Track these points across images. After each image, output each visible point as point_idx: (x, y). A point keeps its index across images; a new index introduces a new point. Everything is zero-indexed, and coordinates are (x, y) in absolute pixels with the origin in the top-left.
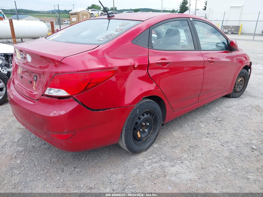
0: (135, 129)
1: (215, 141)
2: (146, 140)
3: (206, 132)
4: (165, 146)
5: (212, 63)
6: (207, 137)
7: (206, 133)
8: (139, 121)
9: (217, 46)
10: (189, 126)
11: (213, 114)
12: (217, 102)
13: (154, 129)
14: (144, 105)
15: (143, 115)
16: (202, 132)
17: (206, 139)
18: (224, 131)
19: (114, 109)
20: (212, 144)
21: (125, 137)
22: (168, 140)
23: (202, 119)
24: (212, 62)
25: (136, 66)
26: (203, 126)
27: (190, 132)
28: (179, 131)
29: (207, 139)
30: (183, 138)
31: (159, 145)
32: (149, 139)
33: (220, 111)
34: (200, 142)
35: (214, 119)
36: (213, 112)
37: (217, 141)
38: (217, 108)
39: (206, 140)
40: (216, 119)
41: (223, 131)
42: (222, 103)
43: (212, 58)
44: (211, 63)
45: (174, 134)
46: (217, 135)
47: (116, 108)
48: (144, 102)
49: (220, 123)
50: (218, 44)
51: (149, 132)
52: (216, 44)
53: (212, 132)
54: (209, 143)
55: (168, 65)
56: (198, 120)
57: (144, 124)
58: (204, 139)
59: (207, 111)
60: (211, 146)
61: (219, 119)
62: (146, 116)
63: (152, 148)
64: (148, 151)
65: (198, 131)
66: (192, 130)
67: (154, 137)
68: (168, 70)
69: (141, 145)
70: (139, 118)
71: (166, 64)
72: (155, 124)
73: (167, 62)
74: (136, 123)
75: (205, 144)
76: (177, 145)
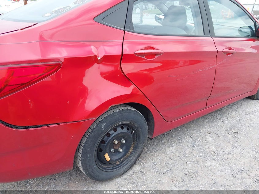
0: (100, 150)
1: (223, 168)
2: (121, 163)
3: (213, 151)
4: (150, 171)
5: (229, 56)
6: (214, 160)
7: (212, 153)
8: (108, 139)
9: (240, 31)
10: (191, 139)
11: (227, 122)
12: (235, 105)
13: (135, 148)
14: (115, 116)
15: (115, 130)
16: (208, 150)
17: (210, 163)
18: (240, 151)
19: (56, 125)
20: (218, 173)
21: (82, 163)
22: (157, 159)
23: (211, 129)
24: (230, 53)
25: (99, 58)
26: (210, 139)
27: (190, 150)
28: (176, 147)
29: (213, 163)
30: (178, 158)
31: (142, 168)
32: (127, 161)
33: (238, 119)
34: (202, 167)
35: (227, 130)
36: (228, 120)
37: (227, 167)
38: (233, 114)
39: (211, 165)
40: (230, 131)
41: (237, 151)
42: (242, 107)
43: (230, 49)
44: (228, 54)
45: (167, 150)
46: (229, 156)
47: (61, 124)
48: (115, 111)
49: (235, 137)
50: (241, 29)
51: (126, 152)
52: (238, 29)
53: (222, 151)
54: (213, 170)
55: (156, 57)
56: (204, 130)
57: (116, 142)
58: (208, 163)
59: (219, 117)
60: (216, 176)
61: (234, 131)
62: (119, 130)
63: (131, 172)
64: (125, 177)
65: (201, 147)
66: (194, 146)
67: (134, 159)
68: (161, 65)
69: (113, 170)
70: (108, 135)
71: (153, 55)
72: (136, 140)
73: (155, 53)
74: (103, 142)
75: (208, 172)
76: (167, 169)
